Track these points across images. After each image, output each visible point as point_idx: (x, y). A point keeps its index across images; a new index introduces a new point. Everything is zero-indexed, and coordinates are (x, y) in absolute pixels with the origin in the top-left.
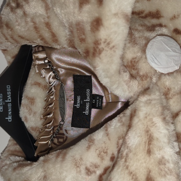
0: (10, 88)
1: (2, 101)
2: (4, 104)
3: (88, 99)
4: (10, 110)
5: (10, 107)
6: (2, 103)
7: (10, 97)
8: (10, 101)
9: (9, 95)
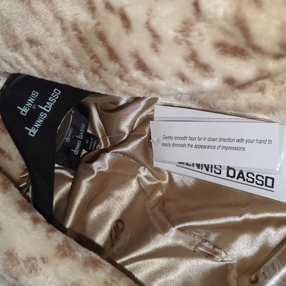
0: (59, 94)
1: (33, 102)
2: (34, 108)
3: (81, 137)
4: (40, 121)
5: (42, 117)
6: (31, 105)
7: (51, 106)
8: (48, 111)
9: (52, 102)
